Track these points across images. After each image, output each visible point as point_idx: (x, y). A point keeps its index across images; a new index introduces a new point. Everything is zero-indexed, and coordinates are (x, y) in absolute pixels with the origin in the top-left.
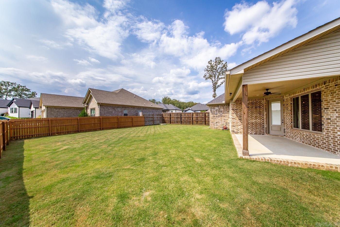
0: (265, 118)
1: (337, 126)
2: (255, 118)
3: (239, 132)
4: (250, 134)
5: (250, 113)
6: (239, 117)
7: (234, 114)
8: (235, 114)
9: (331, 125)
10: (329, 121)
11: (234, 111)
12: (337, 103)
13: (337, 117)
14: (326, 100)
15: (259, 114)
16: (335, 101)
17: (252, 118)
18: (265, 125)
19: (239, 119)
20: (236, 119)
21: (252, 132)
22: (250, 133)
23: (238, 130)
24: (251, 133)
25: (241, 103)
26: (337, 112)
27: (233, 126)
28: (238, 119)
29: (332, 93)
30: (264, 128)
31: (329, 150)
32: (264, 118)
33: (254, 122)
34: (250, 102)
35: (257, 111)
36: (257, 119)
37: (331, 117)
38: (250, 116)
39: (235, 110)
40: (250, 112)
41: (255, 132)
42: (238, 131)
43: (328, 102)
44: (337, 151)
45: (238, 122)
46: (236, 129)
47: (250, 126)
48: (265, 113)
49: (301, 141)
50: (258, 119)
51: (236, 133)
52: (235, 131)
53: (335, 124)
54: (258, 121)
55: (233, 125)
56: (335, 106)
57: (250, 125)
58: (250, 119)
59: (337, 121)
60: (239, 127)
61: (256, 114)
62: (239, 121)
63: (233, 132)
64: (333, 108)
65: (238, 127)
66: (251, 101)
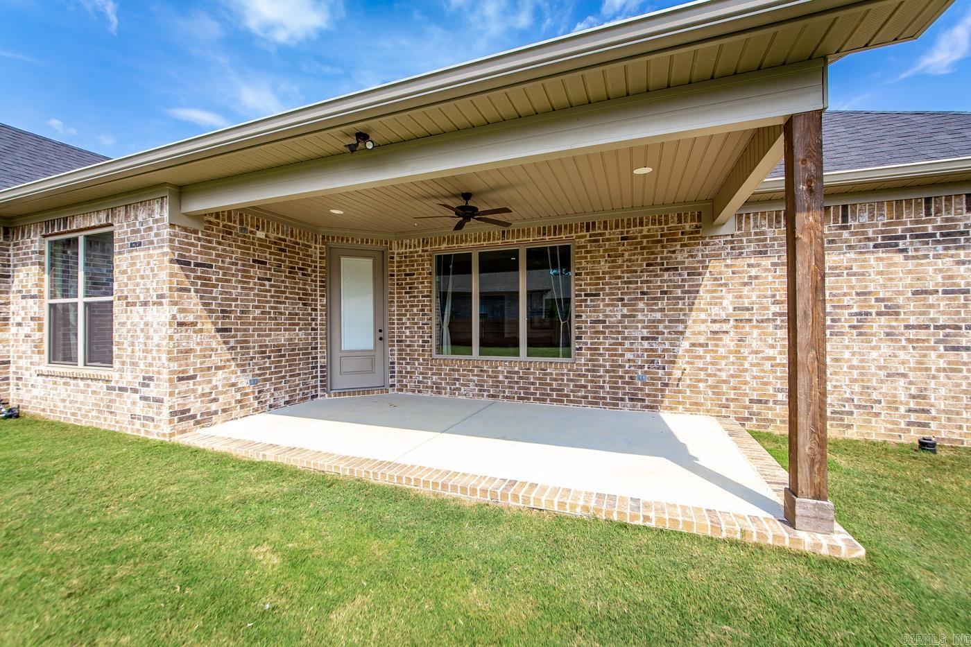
0: (321, 324)
1: (625, 338)
2: (290, 324)
3: (216, 413)
4: (271, 406)
5: (272, 297)
6: (218, 318)
7: (189, 291)
8: (197, 291)
9: (605, 338)
10: (600, 327)
11: (193, 271)
12: (626, 283)
13: (624, 316)
14: (593, 273)
15: (301, 306)
16: (619, 278)
17: (278, 324)
18: (319, 355)
19: (218, 330)
20: (201, 331)
21: (276, 395)
22: (268, 403)
23: (213, 396)
24: (272, 402)
25: (230, 227)
26: (624, 305)
27: (180, 379)
28: (209, 326)
29: (613, 256)
30: (317, 367)
31: (597, 403)
32: (316, 324)
33: (284, 345)
34: (273, 235)
35: (295, 288)
36: (295, 330)
37: (606, 316)
38: (269, 313)
39: (197, 265)
40: (270, 291)
41: (287, 392)
42: (214, 407)
43: (600, 278)
44: (622, 399)
45: (214, 345)
46: (203, 395)
47: (267, 365)
48: (319, 303)
49: (486, 394)
50: (297, 328)
51: (197, 423)
52: (196, 407)
53: (619, 333)
54: (299, 335)
55: (183, 372)
56: (619, 289)
57: (269, 357)
58: (270, 330)
59: (626, 327)
60: (219, 378)
61: (292, 304)
62: (216, 342)
63: (181, 420)
64: (613, 294)
65: (210, 382)
66: (275, 235)
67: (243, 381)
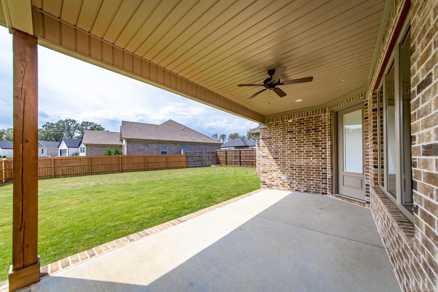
0: (329, 156)
2: (307, 156)
3: (274, 185)
4: (296, 190)
5: (296, 145)
6: (274, 154)
7: (265, 147)
8: (267, 146)
11: (266, 140)
15: (314, 147)
17: (300, 156)
18: (328, 172)
19: (274, 159)
20: (269, 159)
21: (299, 186)
22: (295, 188)
23: (273, 180)
24: (297, 189)
25: (277, 123)
27: (263, 172)
28: (271, 157)
30: (326, 179)
32: (325, 156)
33: (303, 165)
34: (296, 119)
35: (310, 139)
36: (310, 159)
38: (295, 152)
39: (267, 138)
40: (295, 143)
41: (305, 186)
42: (273, 183)
45: (273, 164)
46: (269, 179)
47: (294, 173)
48: (327, 144)
50: (311, 158)
51: (268, 187)
52: (268, 182)
54: (313, 162)
55: (264, 170)
57: (295, 170)
58: (296, 158)
60: (274, 174)
61: (308, 147)
62: (274, 162)
63: (263, 184)
65: (272, 175)
66: (298, 118)
67: (284, 177)
